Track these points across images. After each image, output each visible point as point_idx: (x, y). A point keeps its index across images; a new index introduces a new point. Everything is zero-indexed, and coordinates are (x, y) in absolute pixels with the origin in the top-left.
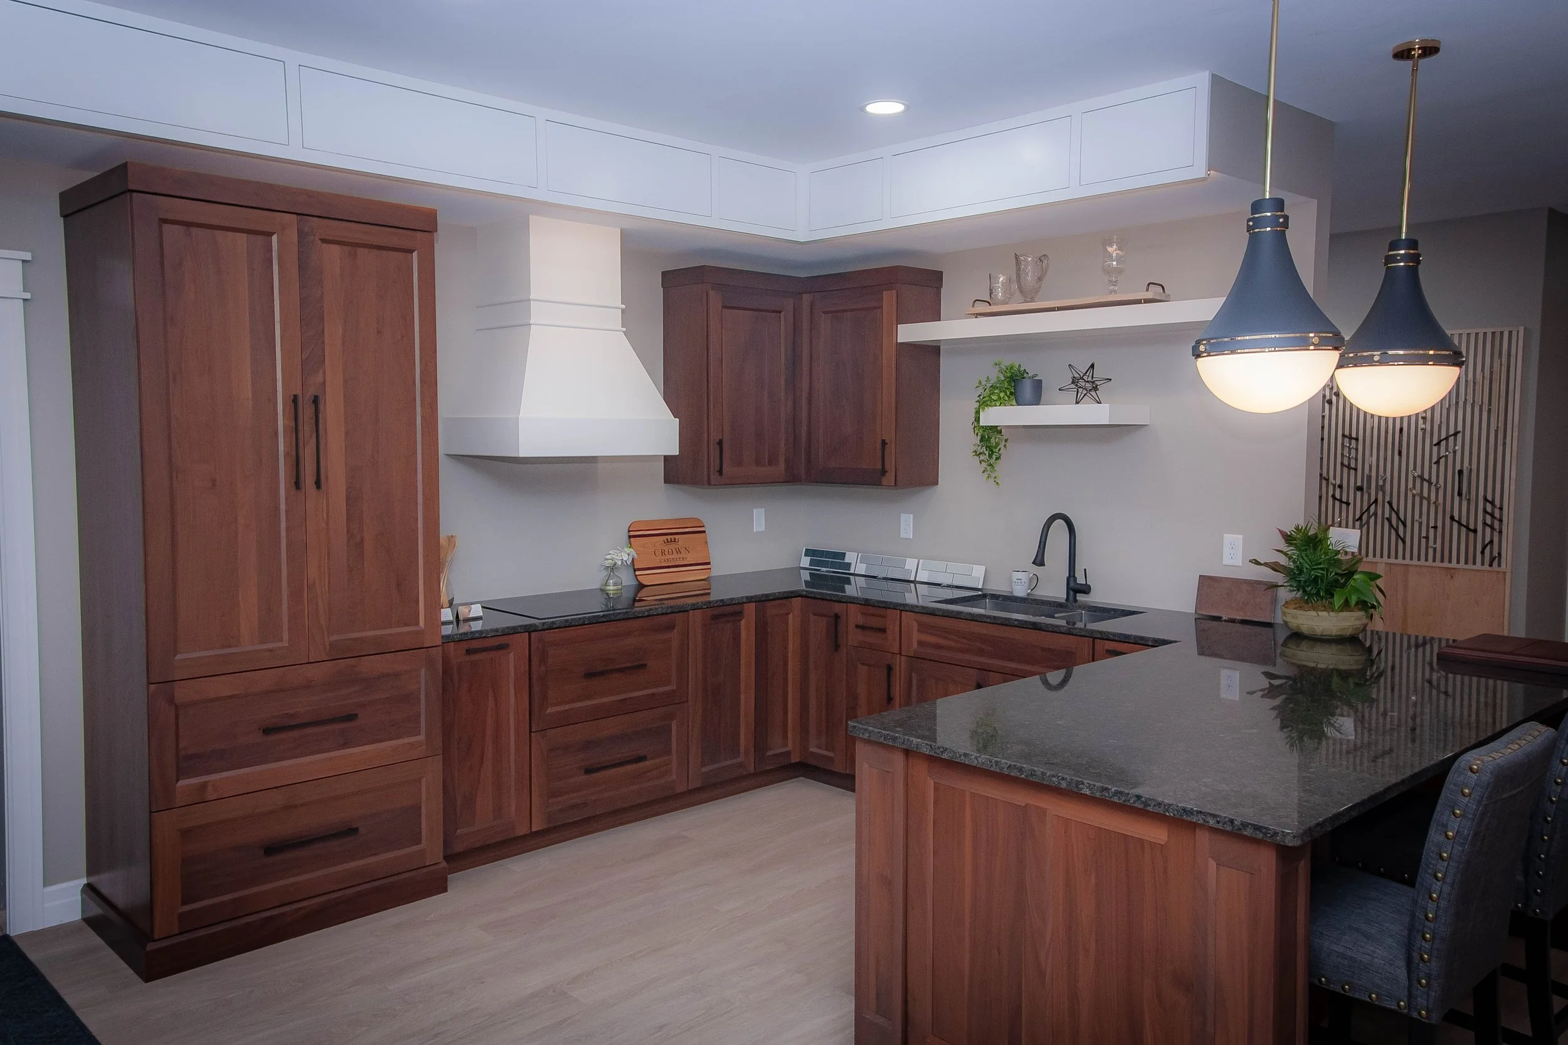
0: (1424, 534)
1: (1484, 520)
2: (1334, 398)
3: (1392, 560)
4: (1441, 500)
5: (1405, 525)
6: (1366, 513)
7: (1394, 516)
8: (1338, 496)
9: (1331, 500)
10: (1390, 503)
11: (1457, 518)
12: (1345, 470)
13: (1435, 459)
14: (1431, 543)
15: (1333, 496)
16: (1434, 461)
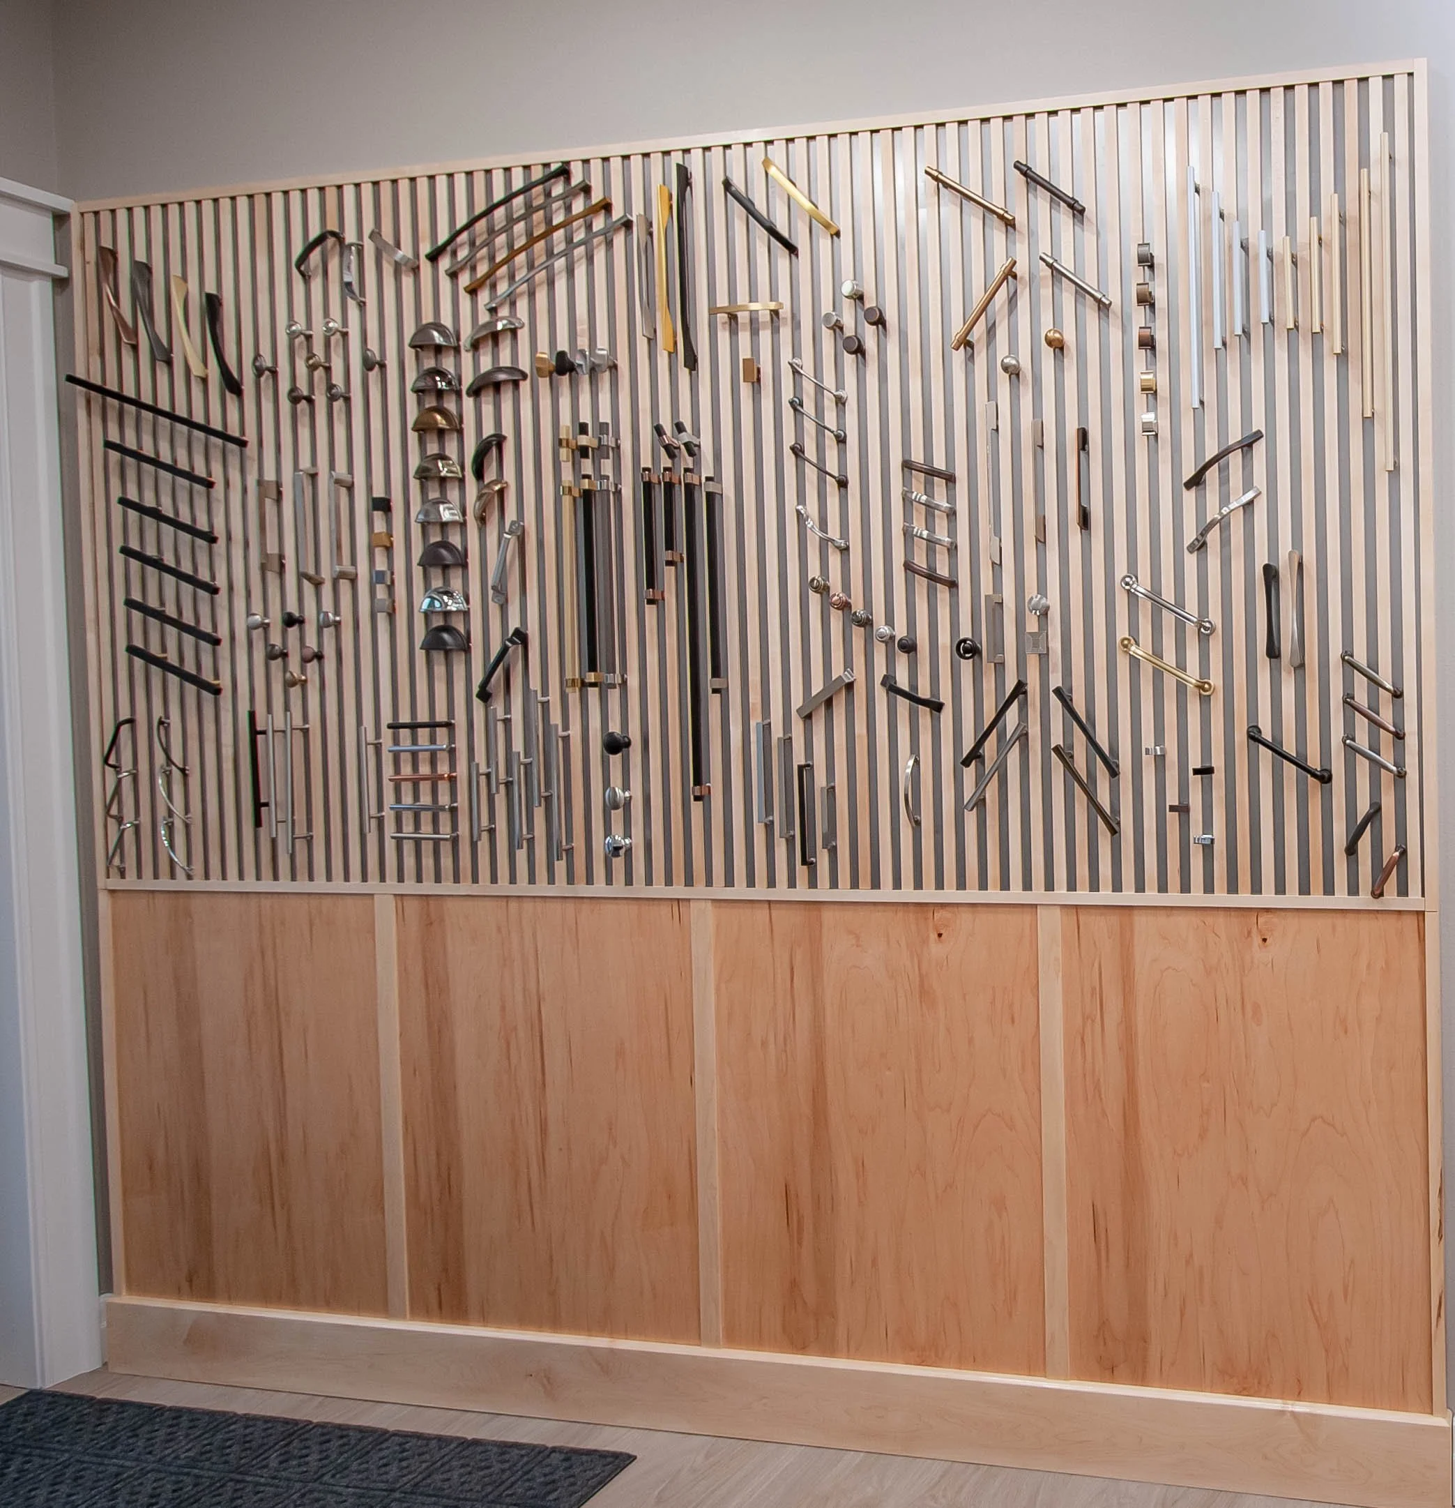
0: (1172, 799)
1: (1350, 735)
2: (870, 336)
3: (1083, 896)
4: (1216, 679)
5: (1114, 772)
6: (994, 735)
7: (1079, 738)
8: (903, 682)
9: (881, 694)
10: (1063, 695)
11: (1267, 735)
12: (921, 584)
13: (1190, 535)
14: (1196, 830)
15: (890, 685)
16: (1187, 543)
